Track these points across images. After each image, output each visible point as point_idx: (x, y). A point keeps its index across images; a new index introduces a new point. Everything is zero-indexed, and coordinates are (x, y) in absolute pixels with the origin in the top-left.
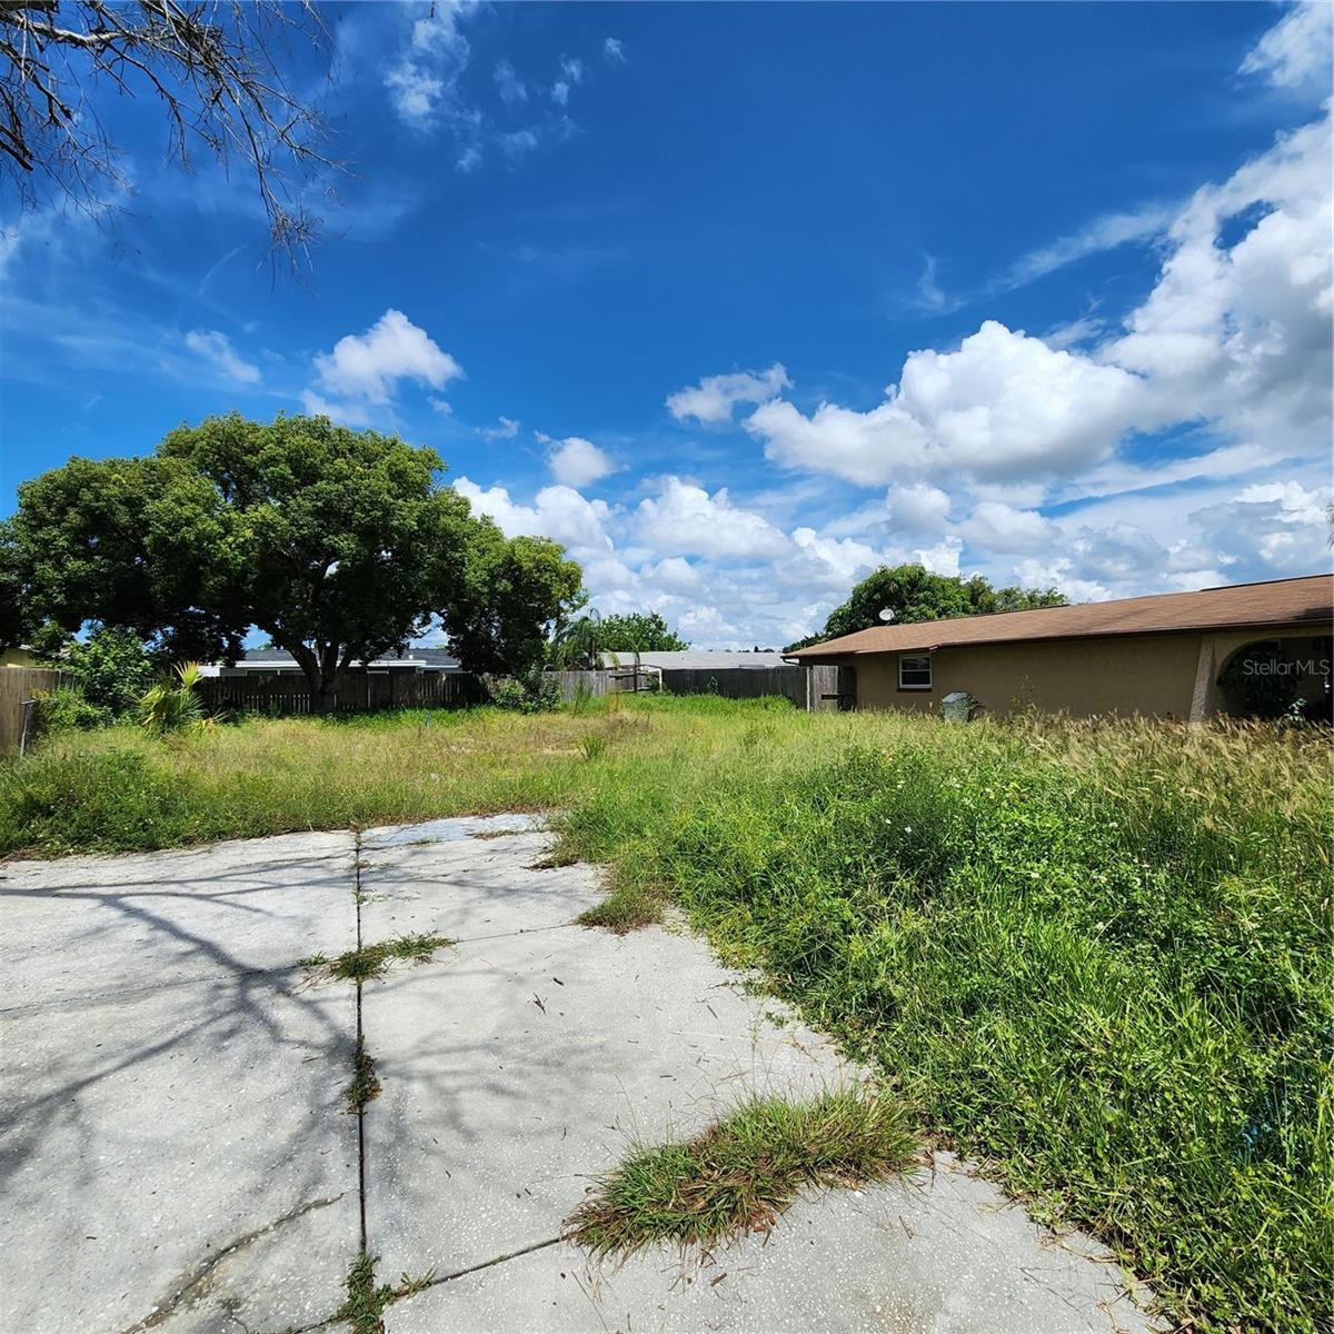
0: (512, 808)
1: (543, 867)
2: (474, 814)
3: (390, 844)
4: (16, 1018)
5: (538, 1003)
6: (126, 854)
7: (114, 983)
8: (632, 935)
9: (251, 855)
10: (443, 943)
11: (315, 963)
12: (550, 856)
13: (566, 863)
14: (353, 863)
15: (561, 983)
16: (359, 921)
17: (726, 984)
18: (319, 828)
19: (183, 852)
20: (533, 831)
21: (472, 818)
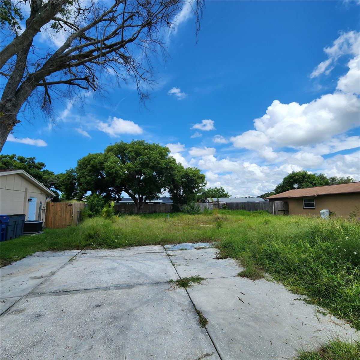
0: (201, 241)
1: (219, 259)
2: (192, 242)
3: (173, 250)
4: (105, 290)
5: (240, 299)
6: (110, 249)
7: (124, 283)
8: (257, 281)
9: (140, 251)
10: (203, 279)
11: (171, 282)
12: (218, 255)
13: (226, 258)
14: (166, 254)
15: (244, 294)
16: (176, 271)
17: (297, 299)
18: (153, 244)
19: (123, 249)
20: (210, 248)
21: (191, 243)
